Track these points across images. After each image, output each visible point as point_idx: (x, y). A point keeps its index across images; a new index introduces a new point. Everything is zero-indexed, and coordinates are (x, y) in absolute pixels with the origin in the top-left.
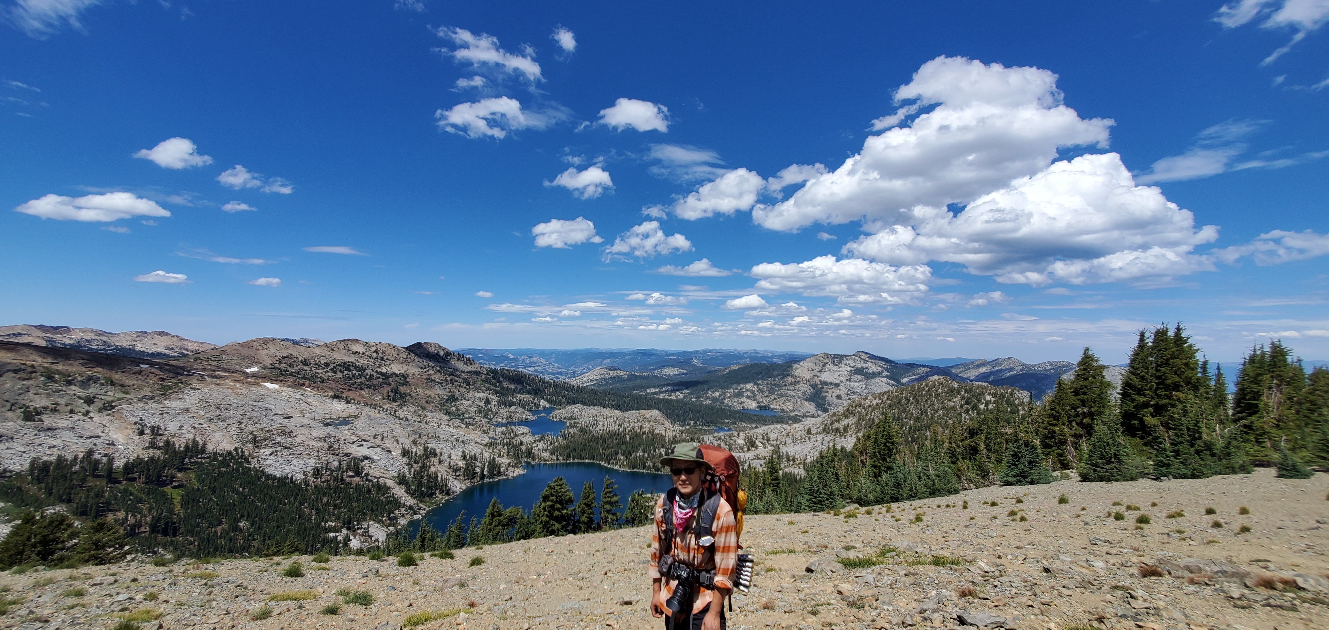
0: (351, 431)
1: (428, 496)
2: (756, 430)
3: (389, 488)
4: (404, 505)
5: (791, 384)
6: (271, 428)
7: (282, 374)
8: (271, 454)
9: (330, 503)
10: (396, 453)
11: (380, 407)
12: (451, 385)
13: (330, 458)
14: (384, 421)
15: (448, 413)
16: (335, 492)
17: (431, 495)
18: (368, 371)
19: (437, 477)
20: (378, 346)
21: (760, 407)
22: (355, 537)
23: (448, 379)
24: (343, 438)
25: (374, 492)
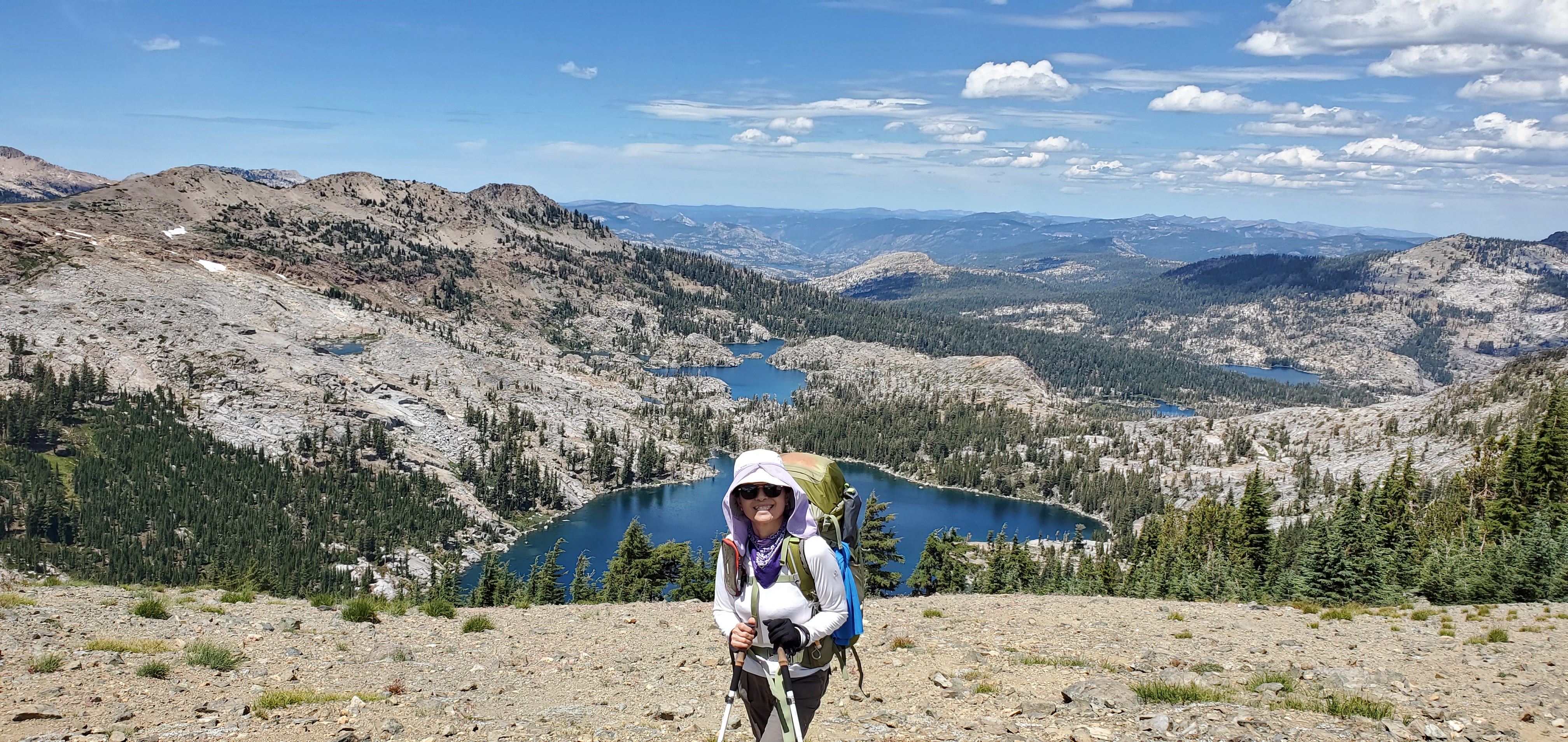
0: (367, 368)
1: (519, 508)
2: (1256, 417)
3: (444, 485)
4: (474, 523)
5: (1359, 310)
6: (218, 352)
7: (232, 244)
8: (221, 403)
9: (333, 507)
10: (456, 416)
11: (421, 320)
12: (561, 281)
13: (330, 419)
14: (428, 349)
15: (556, 340)
16: (342, 486)
17: (526, 506)
18: (394, 243)
19: (537, 470)
20: (411, 190)
21: (1273, 363)
22: (383, 575)
23: (556, 267)
24: (352, 380)
25: (415, 491)
